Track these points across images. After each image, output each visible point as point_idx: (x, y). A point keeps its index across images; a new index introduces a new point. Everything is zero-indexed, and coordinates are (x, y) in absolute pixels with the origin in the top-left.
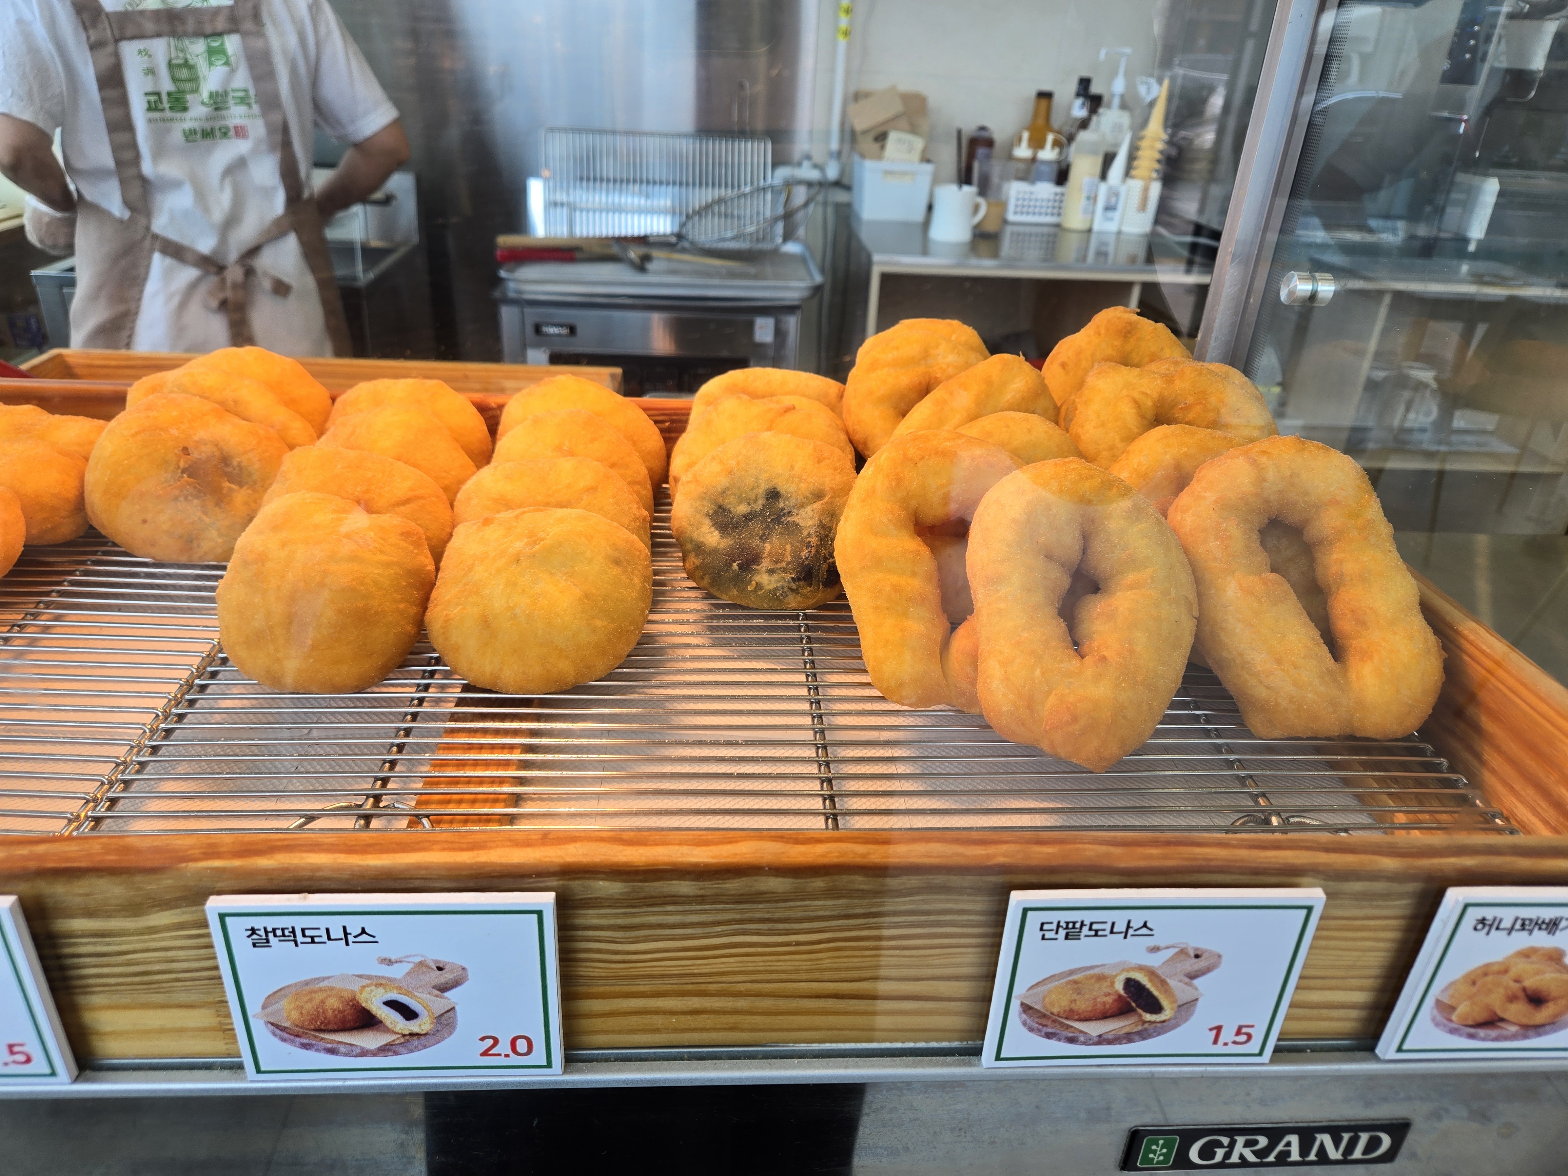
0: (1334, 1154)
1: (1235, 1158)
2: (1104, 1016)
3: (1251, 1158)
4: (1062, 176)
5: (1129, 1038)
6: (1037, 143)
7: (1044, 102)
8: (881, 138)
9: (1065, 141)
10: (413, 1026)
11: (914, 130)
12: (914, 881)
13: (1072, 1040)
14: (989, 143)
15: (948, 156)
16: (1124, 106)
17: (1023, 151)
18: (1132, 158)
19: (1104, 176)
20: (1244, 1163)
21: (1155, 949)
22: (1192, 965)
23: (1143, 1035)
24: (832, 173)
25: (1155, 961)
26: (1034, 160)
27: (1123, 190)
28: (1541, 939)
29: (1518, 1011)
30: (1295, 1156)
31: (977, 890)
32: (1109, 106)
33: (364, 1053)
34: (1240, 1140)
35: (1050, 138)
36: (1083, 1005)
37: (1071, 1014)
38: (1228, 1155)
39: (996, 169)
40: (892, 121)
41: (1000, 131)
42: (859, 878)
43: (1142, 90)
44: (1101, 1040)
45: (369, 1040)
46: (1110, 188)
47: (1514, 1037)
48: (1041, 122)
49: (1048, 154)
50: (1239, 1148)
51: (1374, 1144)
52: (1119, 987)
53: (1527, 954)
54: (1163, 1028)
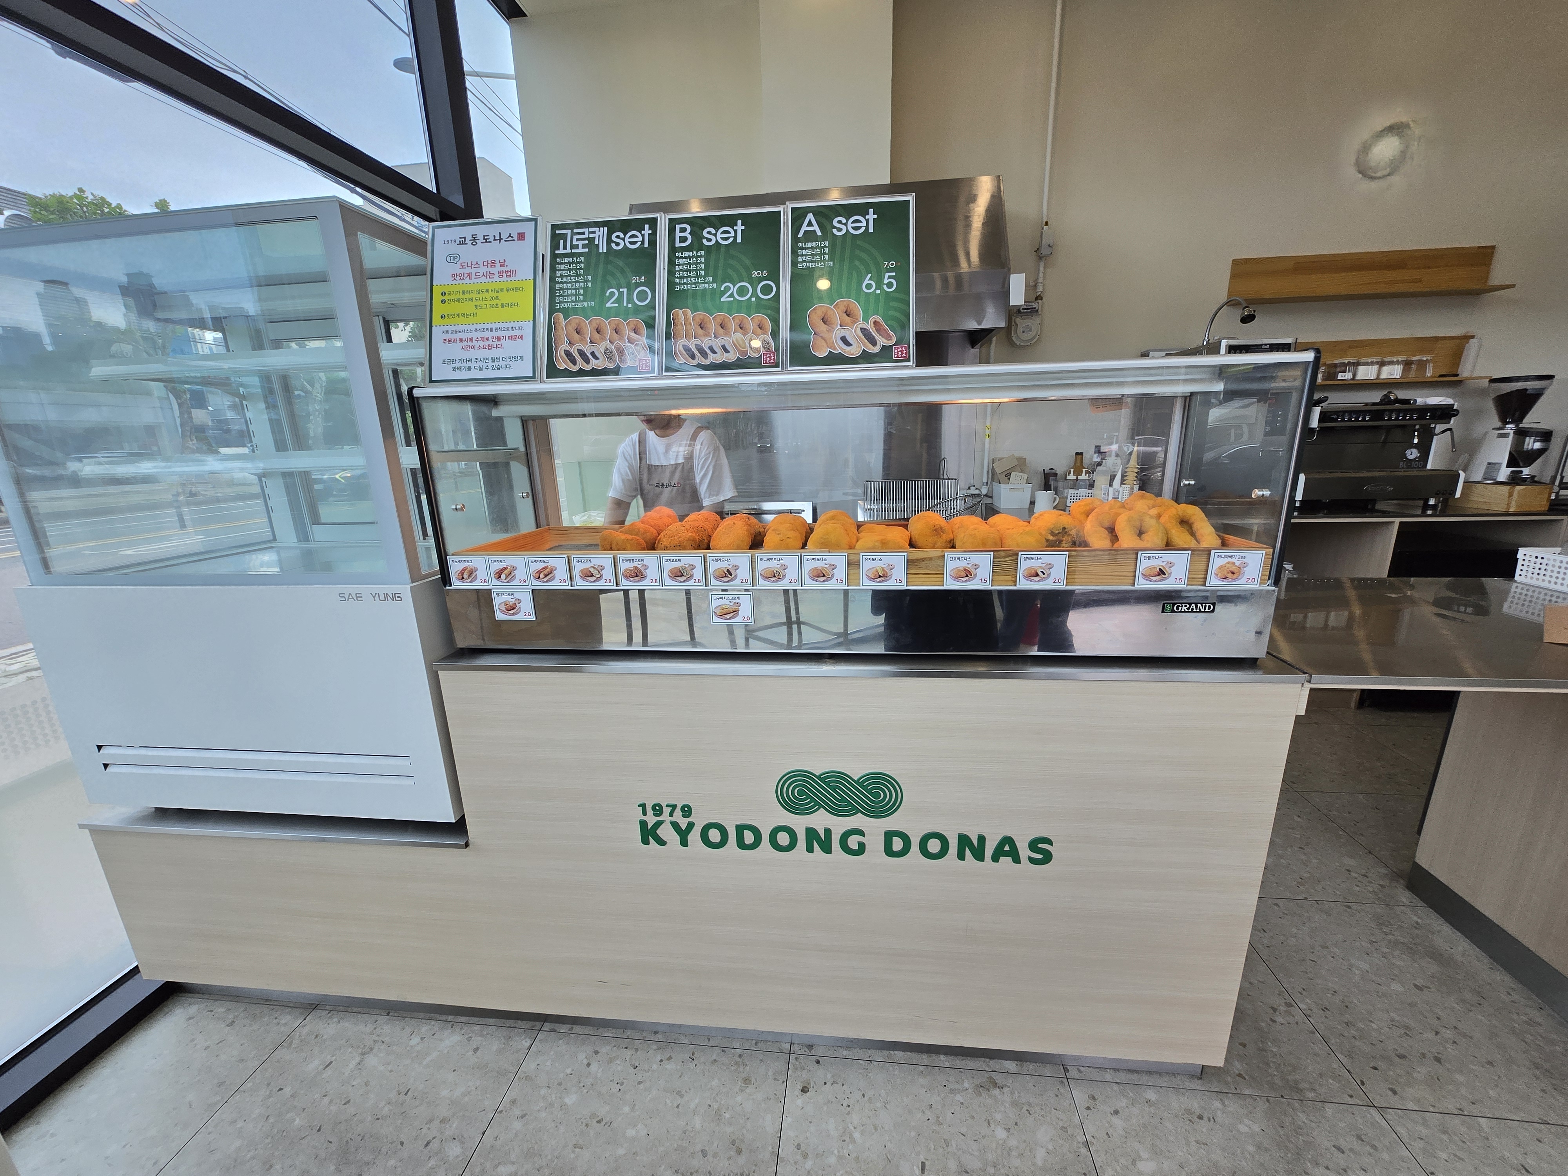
0: (1203, 610)
1: (1183, 610)
2: (1156, 576)
3: (1186, 610)
4: (1091, 486)
5: (1160, 581)
6: (1078, 473)
7: (1079, 457)
8: (1008, 476)
9: (1091, 472)
10: (1044, 576)
11: (1022, 471)
12: (1122, 552)
13: (1151, 581)
14: (1056, 475)
15: (1039, 480)
16: (1117, 455)
17: (1071, 477)
18: (1123, 476)
19: (1111, 485)
20: (1185, 612)
21: (1163, 562)
22: (1170, 565)
23: (1163, 580)
24: (984, 491)
25: (1164, 564)
26: (1077, 480)
27: (1121, 489)
28: (1230, 560)
29: (1230, 575)
30: (1195, 610)
31: (1133, 554)
32: (1110, 456)
33: (1036, 582)
34: (1184, 605)
35: (1084, 470)
36: (1152, 574)
37: (1150, 575)
38: (1181, 609)
39: (1060, 484)
40: (1013, 468)
41: (1060, 471)
42: (1113, 552)
43: (1125, 449)
44: (1156, 581)
45: (1037, 579)
46: (1115, 489)
47: (1231, 582)
48: (1078, 465)
49: (1083, 477)
50: (1184, 608)
51: (1210, 607)
52: (1158, 570)
53: (1228, 563)
54: (1167, 578)
